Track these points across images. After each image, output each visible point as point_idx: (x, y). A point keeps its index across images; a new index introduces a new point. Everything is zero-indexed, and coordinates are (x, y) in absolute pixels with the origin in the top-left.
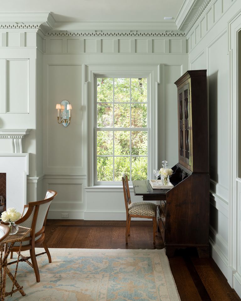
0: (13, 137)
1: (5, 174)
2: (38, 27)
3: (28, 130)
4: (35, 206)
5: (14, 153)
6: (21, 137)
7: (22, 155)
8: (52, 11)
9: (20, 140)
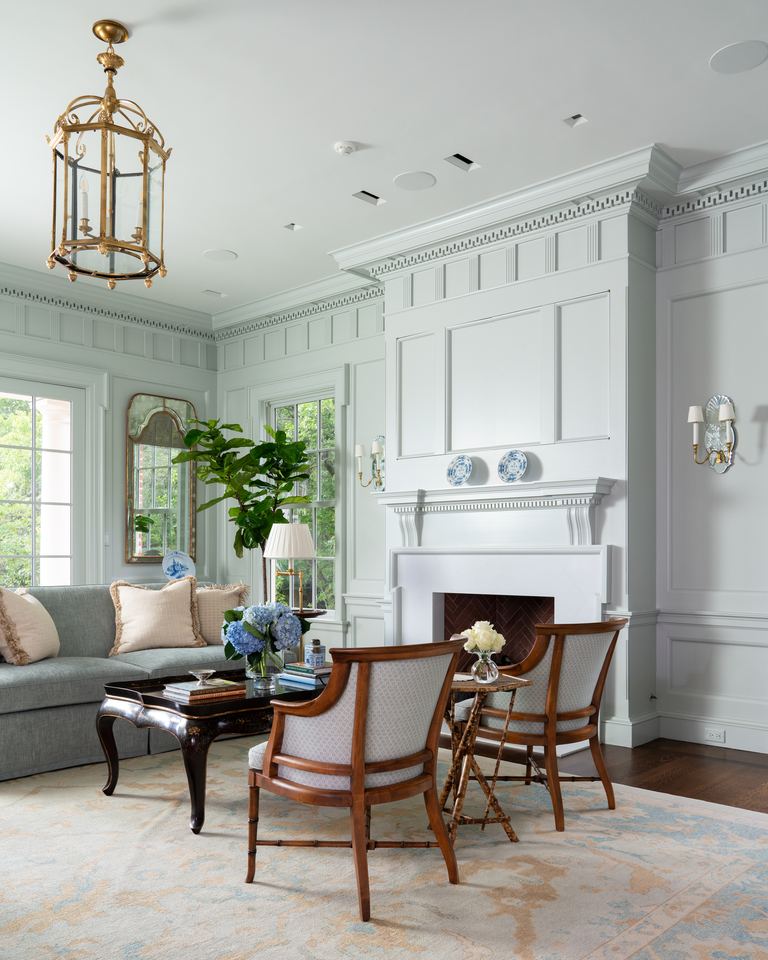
0: (568, 502)
1: (551, 600)
2: (630, 198)
3: (601, 480)
4: (553, 638)
5: (573, 543)
6: (588, 502)
7: (591, 550)
8: (657, 141)
9: (586, 511)
